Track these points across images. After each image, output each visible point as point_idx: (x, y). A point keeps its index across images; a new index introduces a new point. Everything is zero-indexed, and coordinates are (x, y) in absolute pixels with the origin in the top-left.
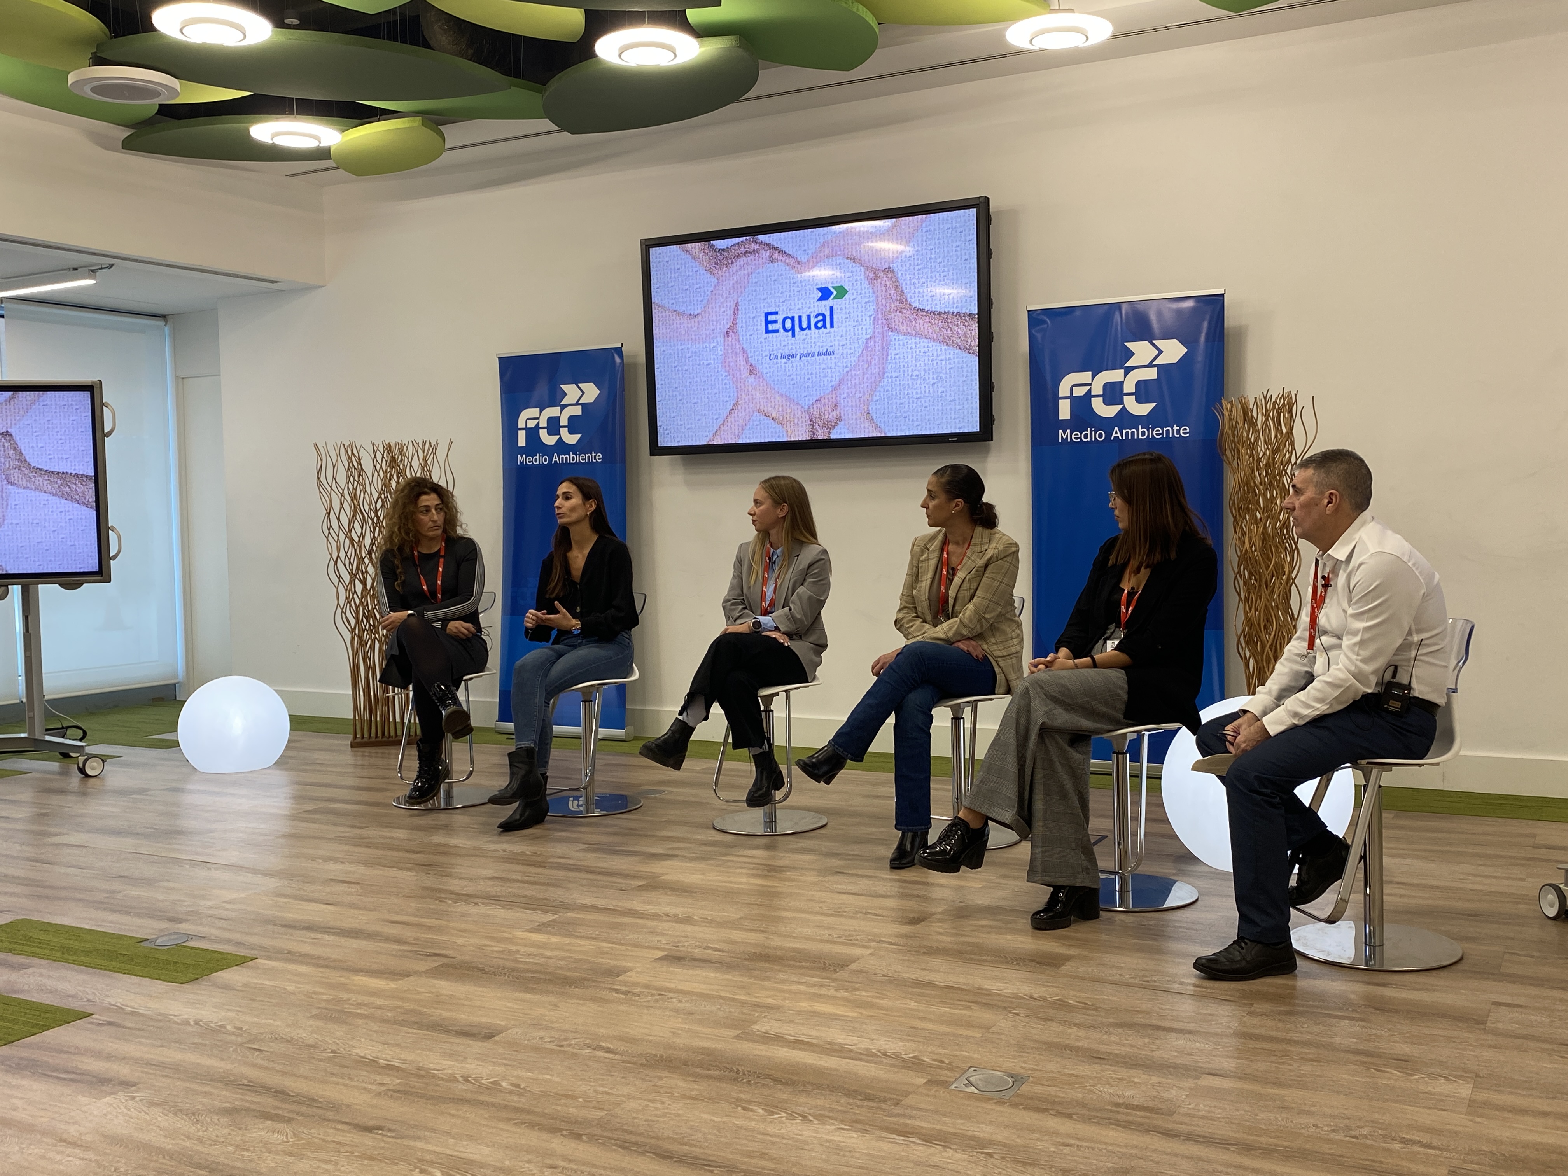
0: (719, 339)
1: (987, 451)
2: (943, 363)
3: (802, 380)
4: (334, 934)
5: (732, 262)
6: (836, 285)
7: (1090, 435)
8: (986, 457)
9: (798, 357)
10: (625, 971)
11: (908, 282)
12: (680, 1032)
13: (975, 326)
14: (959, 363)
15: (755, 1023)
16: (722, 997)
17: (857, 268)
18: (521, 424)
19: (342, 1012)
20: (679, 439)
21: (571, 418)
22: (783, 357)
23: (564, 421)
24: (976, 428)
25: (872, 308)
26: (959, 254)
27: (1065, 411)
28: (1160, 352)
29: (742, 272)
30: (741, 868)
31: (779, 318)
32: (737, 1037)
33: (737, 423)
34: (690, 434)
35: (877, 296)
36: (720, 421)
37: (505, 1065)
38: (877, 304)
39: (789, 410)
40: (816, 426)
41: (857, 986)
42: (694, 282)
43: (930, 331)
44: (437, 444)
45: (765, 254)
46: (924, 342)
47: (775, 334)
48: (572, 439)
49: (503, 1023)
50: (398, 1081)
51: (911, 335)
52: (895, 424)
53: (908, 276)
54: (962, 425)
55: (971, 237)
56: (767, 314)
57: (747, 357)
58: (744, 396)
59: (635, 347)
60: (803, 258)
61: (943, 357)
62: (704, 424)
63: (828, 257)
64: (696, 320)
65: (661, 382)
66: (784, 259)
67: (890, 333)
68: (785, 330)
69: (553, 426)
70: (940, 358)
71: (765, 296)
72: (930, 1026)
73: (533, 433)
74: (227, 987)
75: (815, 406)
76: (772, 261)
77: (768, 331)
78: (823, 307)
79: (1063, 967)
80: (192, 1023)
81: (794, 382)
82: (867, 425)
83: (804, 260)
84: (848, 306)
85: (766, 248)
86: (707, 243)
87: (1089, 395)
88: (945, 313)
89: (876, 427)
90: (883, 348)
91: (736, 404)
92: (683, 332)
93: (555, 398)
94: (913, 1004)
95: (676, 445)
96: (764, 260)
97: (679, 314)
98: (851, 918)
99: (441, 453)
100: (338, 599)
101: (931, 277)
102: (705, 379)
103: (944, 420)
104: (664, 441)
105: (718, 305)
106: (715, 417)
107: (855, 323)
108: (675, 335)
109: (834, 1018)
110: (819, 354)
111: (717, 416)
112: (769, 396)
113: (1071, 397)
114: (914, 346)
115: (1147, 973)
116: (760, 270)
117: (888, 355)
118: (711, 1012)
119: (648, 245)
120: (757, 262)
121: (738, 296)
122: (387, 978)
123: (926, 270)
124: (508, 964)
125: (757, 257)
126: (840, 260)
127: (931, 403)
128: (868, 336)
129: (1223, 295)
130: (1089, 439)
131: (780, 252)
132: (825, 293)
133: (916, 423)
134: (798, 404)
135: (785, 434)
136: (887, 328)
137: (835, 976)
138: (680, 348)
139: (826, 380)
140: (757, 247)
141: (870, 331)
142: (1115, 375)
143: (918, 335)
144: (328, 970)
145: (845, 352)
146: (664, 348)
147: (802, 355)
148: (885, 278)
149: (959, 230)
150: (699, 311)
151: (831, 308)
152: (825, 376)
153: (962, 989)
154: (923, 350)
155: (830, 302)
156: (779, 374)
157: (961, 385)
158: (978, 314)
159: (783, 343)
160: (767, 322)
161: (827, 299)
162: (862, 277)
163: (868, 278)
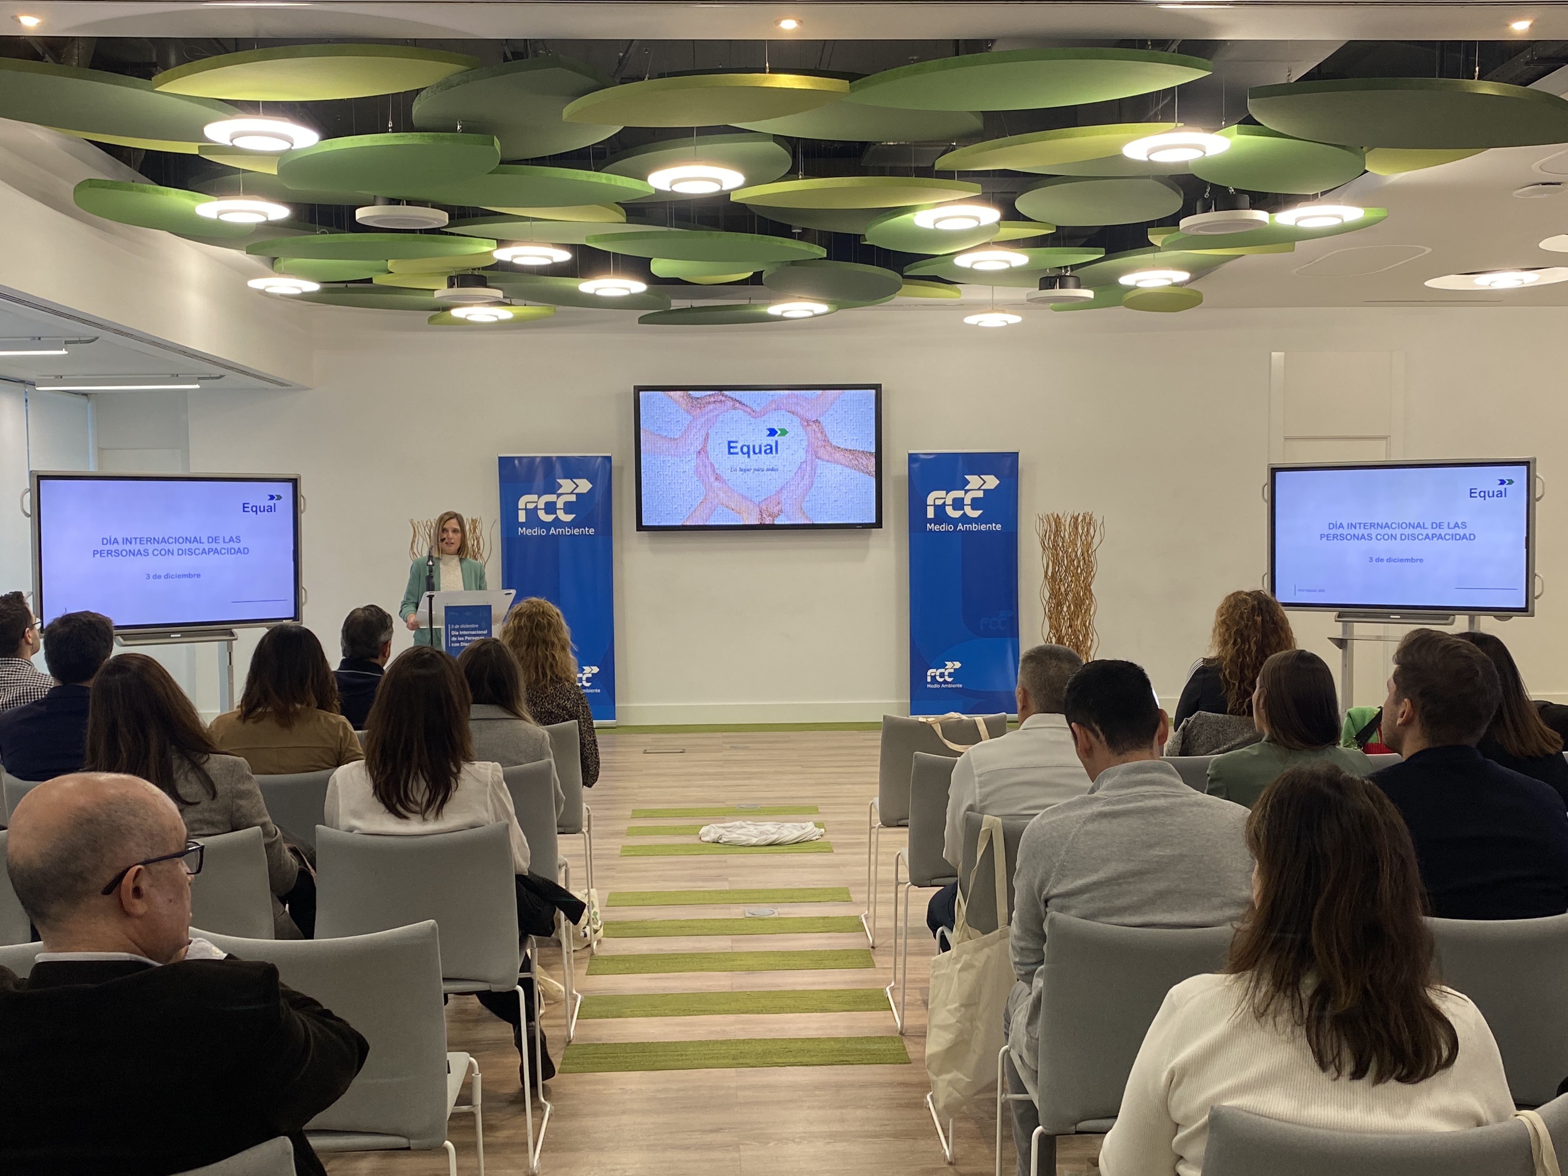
0: (693, 456)
2: (852, 480)
3: (755, 486)
5: (704, 407)
6: (779, 427)
7: (944, 527)
9: (752, 471)
11: (830, 430)
13: (873, 460)
14: (862, 482)
17: (795, 418)
18: (520, 506)
20: (659, 520)
21: (566, 503)
22: (741, 470)
23: (560, 505)
24: (872, 520)
25: (805, 443)
26: (864, 415)
27: (930, 513)
28: (985, 482)
29: (712, 414)
31: (739, 445)
33: (704, 511)
34: (669, 517)
35: (809, 437)
36: (692, 509)
38: (808, 441)
39: (744, 504)
40: (764, 516)
42: (675, 417)
43: (844, 460)
45: (730, 403)
46: (840, 467)
47: (735, 456)
48: (567, 518)
51: (831, 462)
52: (820, 516)
53: (830, 426)
54: (864, 518)
55: (871, 407)
56: (729, 442)
57: (714, 469)
58: (711, 494)
59: (624, 457)
61: (852, 476)
62: (679, 511)
63: (775, 410)
64: (675, 442)
65: (646, 482)
66: (743, 408)
67: (817, 460)
68: (744, 453)
69: (551, 508)
70: (850, 477)
71: (728, 431)
73: (532, 513)
75: (764, 502)
76: (735, 409)
77: (730, 453)
81: (749, 486)
82: (801, 516)
83: (758, 410)
84: (788, 441)
85: (730, 400)
86: (684, 392)
87: (944, 504)
88: (854, 450)
89: (807, 517)
90: (812, 469)
91: (704, 499)
92: (665, 450)
93: (552, 488)
95: (657, 524)
96: (728, 407)
97: (661, 437)
101: (845, 428)
102: (681, 481)
103: (852, 515)
104: (648, 522)
105: (692, 434)
106: (688, 507)
107: (793, 452)
108: (658, 451)
110: (768, 470)
111: (690, 507)
112: (730, 495)
113: (935, 505)
114: (833, 469)
116: (726, 414)
117: (815, 473)
119: (638, 390)
120: (723, 408)
121: (708, 429)
123: (842, 424)
125: (722, 405)
126: (783, 412)
127: (844, 504)
128: (802, 461)
129: (1017, 452)
130: (944, 530)
131: (740, 403)
133: (833, 516)
134: (751, 501)
135: (740, 519)
136: (815, 457)
138: (662, 459)
139: (772, 486)
140: (723, 398)
141: (803, 458)
142: (959, 494)
143: (836, 462)
145: (785, 469)
146: (651, 460)
147: (755, 470)
148: (814, 426)
149: (863, 402)
150: (678, 436)
151: (777, 442)
152: (771, 484)
154: (839, 472)
155: (776, 437)
156: (738, 481)
157: (864, 494)
158: (874, 452)
159: (741, 461)
160: (730, 447)
161: (774, 435)
162: (799, 424)
163: (802, 425)
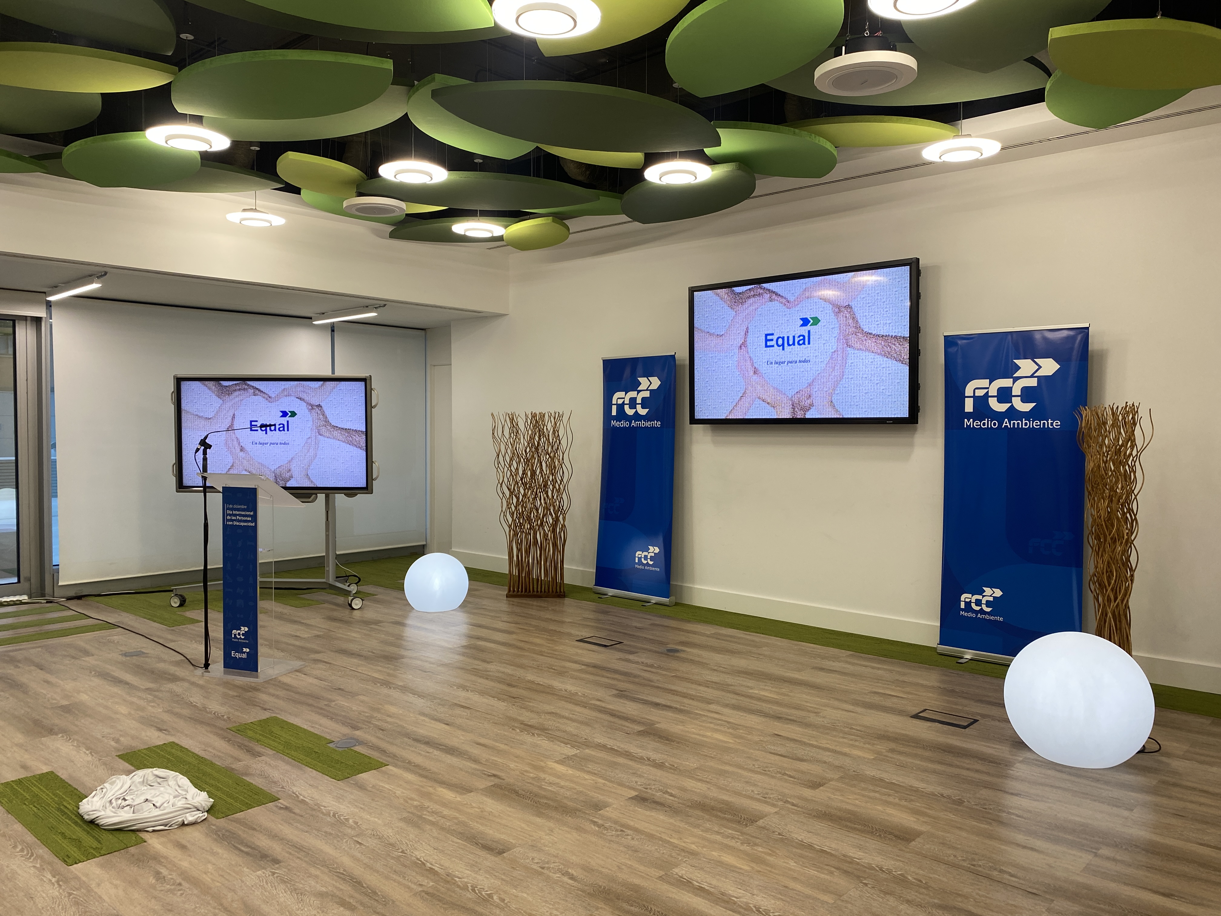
0: (735, 350)
1: (915, 430)
2: (884, 369)
3: (788, 379)
4: (441, 750)
5: (745, 301)
6: (812, 316)
7: (986, 423)
8: (914, 434)
9: (786, 363)
10: (606, 805)
11: (862, 315)
12: (623, 867)
13: (907, 345)
14: (895, 370)
15: (676, 866)
16: (661, 839)
18: (614, 402)
19: (420, 817)
20: (708, 414)
21: (643, 399)
22: (776, 363)
23: (639, 401)
24: (906, 414)
25: (836, 332)
26: (897, 296)
27: (969, 406)
28: (1040, 367)
29: (751, 308)
30: (711, 723)
31: (775, 338)
32: (660, 878)
33: (744, 406)
34: (715, 411)
35: (840, 324)
36: (734, 404)
37: (502, 879)
39: (779, 398)
40: (796, 409)
41: (758, 841)
42: (721, 314)
43: (876, 348)
44: (563, 414)
45: (767, 296)
46: (871, 356)
47: (771, 348)
48: (643, 412)
49: (514, 842)
50: (431, 884)
52: (850, 410)
53: (862, 311)
54: (896, 412)
55: (906, 285)
56: (766, 335)
57: (753, 363)
58: (750, 388)
59: (682, 355)
60: (791, 299)
61: (884, 366)
62: (724, 406)
64: (721, 338)
65: (698, 378)
66: (779, 299)
67: (848, 349)
68: (778, 346)
69: (633, 403)
70: (882, 366)
71: (766, 323)
72: (798, 887)
73: (621, 407)
74: (362, 787)
75: (796, 396)
76: (771, 300)
77: (766, 346)
78: (804, 331)
79: (913, 843)
80: (332, 814)
81: (783, 379)
82: (830, 410)
83: (792, 300)
84: (820, 330)
86: (730, 289)
87: (987, 395)
88: (886, 336)
89: (837, 411)
90: (843, 358)
91: (745, 393)
92: (713, 346)
93: (634, 386)
94: (792, 864)
95: (706, 418)
96: (766, 300)
97: (710, 334)
98: (773, 777)
99: (565, 419)
100: (502, 508)
101: (878, 312)
102: (725, 376)
103: (884, 409)
104: (698, 415)
105: (735, 329)
107: (824, 342)
108: (708, 348)
109: (732, 869)
110: (800, 361)
111: (732, 401)
112: (766, 388)
113: (974, 397)
114: (864, 358)
115: (976, 857)
116: (763, 306)
117: (846, 363)
118: (650, 851)
119: (692, 291)
120: (761, 301)
121: (748, 323)
122: (457, 792)
123: (873, 307)
124: (535, 790)
125: (761, 298)
127: (875, 397)
128: (833, 351)
129: (1087, 328)
130: (986, 426)
131: (776, 294)
132: (805, 322)
133: (864, 410)
134: (785, 394)
135: (775, 413)
136: (846, 346)
137: (745, 830)
138: (711, 356)
139: (804, 378)
140: (762, 291)
141: (835, 348)
142: (1006, 383)
143: (868, 350)
144: (425, 780)
145: (817, 361)
146: (701, 356)
147: (789, 362)
148: (846, 312)
149: (898, 280)
150: (723, 333)
151: (809, 332)
152: (803, 377)
153: (832, 855)
154: (870, 361)
155: (808, 327)
156: (774, 374)
157: (896, 384)
158: (909, 337)
159: (776, 354)
160: (767, 340)
161: (806, 325)
162: (831, 311)
163: (834, 312)
